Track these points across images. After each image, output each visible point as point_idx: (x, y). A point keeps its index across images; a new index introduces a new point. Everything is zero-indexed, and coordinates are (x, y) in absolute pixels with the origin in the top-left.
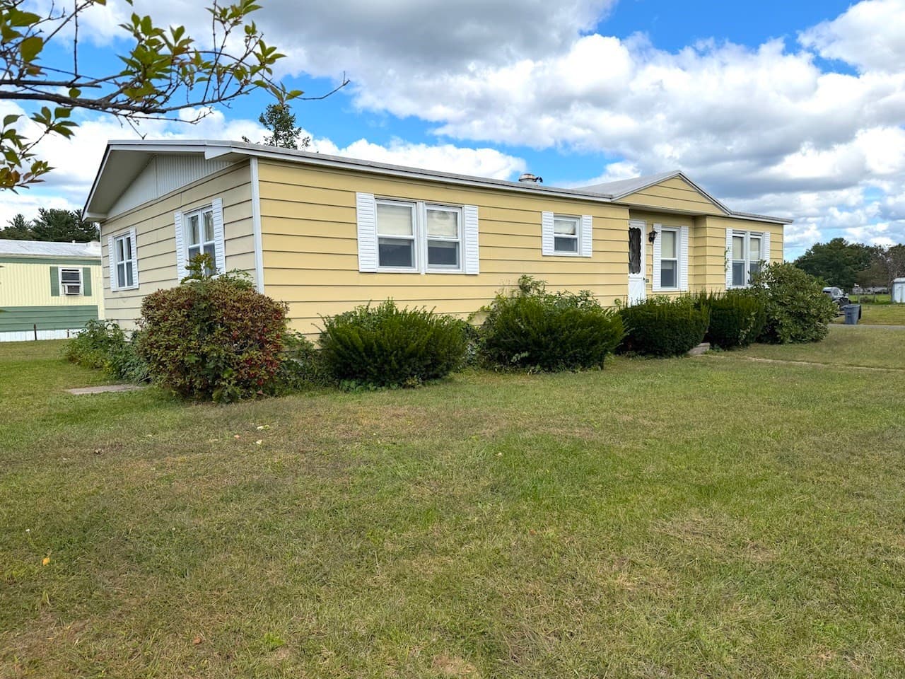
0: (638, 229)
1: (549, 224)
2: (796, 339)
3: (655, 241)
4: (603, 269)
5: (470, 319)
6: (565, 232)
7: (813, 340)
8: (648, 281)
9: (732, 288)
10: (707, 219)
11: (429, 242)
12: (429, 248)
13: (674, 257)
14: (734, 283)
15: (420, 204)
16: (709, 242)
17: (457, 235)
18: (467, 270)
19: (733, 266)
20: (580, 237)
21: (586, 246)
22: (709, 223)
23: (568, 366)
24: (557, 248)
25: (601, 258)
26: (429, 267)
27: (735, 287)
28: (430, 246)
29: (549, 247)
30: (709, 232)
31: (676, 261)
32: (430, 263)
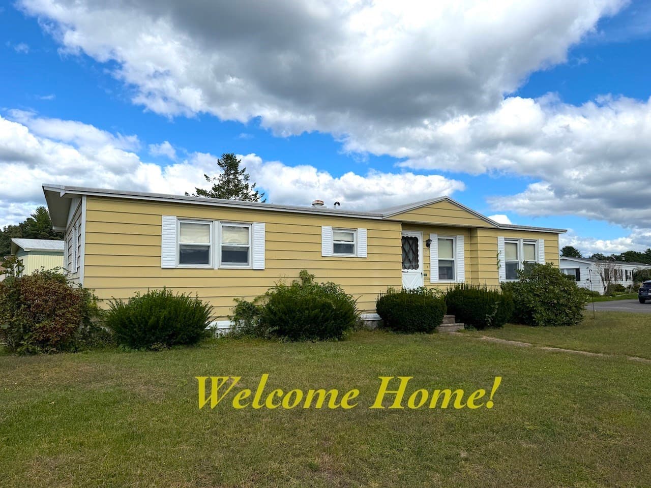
0: (415, 237)
1: (328, 235)
2: (548, 322)
3: (431, 246)
4: (378, 266)
5: (256, 300)
6: (344, 240)
7: (564, 324)
8: (425, 275)
9: (505, 281)
10: (478, 230)
11: (223, 247)
12: (223, 251)
13: (453, 258)
14: (507, 278)
15: (217, 223)
16: (480, 247)
17: (248, 243)
18: (254, 266)
19: (506, 265)
20: (357, 243)
21: (361, 250)
22: (480, 233)
23: (309, 338)
24: (335, 251)
25: (377, 258)
26: (222, 265)
27: (508, 281)
28: (224, 250)
29: (327, 250)
30: (479, 240)
31: (453, 261)
32: (222, 261)
